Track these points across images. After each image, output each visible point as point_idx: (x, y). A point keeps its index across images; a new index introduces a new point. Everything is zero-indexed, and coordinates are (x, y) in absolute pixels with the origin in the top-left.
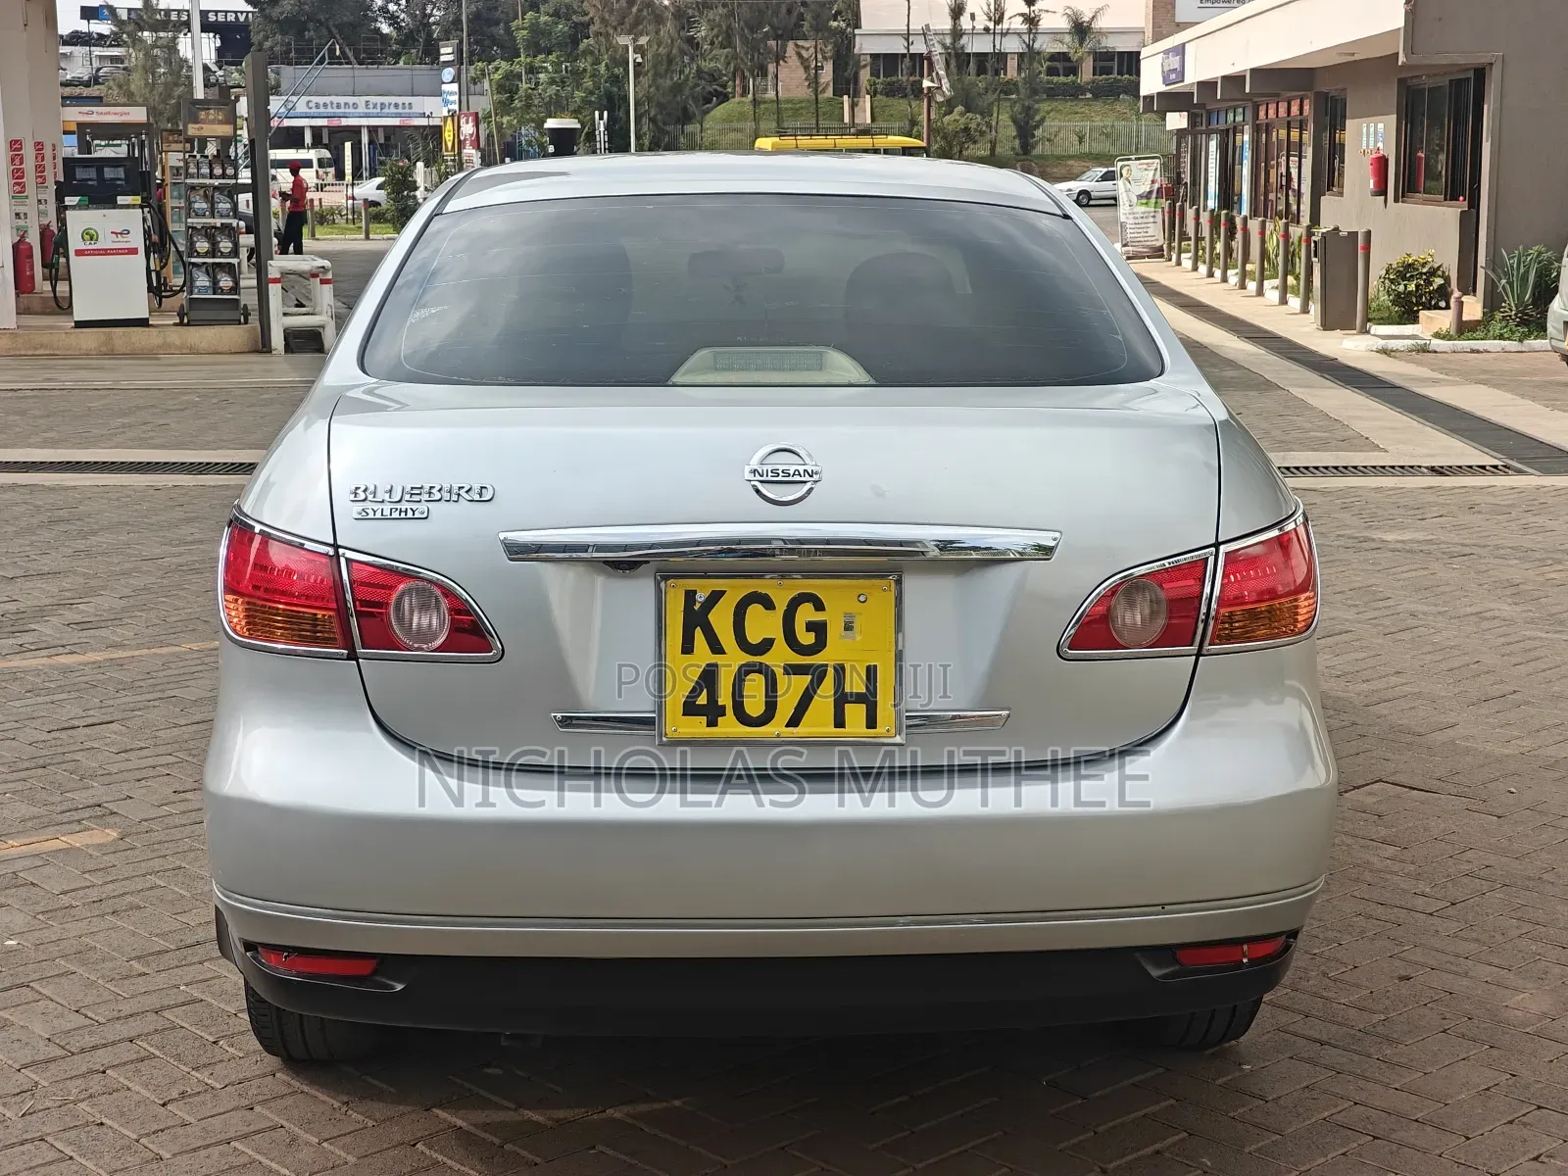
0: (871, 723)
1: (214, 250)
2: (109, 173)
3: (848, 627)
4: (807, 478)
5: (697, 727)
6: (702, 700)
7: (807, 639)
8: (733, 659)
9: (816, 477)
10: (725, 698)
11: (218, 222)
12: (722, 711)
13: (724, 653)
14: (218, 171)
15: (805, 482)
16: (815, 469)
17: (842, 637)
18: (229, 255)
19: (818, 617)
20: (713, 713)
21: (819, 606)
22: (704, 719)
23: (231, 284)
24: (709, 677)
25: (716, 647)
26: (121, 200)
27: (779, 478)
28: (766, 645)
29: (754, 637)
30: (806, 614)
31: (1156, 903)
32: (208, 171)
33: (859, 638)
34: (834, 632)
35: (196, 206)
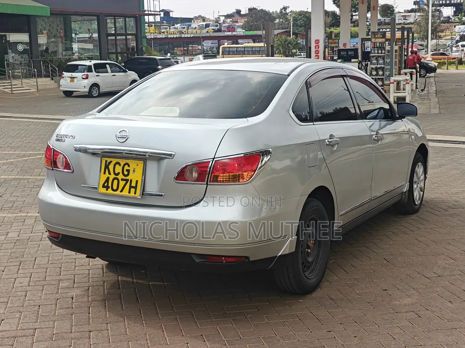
0: (135, 193)
1: (377, 74)
2: (350, 53)
3: (134, 171)
4: (126, 137)
5: (104, 190)
6: (106, 185)
7: (126, 173)
8: (112, 176)
9: (128, 137)
10: (110, 185)
11: (379, 66)
12: (109, 187)
13: (111, 175)
14: (380, 52)
15: (126, 138)
16: (128, 135)
17: (133, 173)
18: (381, 76)
19: (128, 168)
20: (107, 188)
21: (129, 166)
22: (106, 189)
23: (381, 84)
24: (108, 179)
25: (110, 174)
26: (353, 60)
27: (121, 137)
28: (118, 174)
29: (116, 172)
30: (126, 167)
31: (193, 243)
32: (377, 52)
33: (135, 174)
34: (131, 172)
35: (373, 62)
